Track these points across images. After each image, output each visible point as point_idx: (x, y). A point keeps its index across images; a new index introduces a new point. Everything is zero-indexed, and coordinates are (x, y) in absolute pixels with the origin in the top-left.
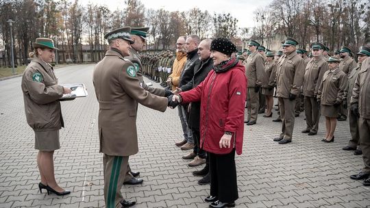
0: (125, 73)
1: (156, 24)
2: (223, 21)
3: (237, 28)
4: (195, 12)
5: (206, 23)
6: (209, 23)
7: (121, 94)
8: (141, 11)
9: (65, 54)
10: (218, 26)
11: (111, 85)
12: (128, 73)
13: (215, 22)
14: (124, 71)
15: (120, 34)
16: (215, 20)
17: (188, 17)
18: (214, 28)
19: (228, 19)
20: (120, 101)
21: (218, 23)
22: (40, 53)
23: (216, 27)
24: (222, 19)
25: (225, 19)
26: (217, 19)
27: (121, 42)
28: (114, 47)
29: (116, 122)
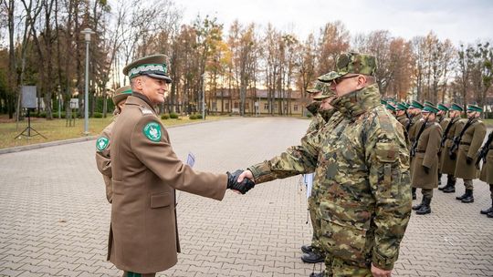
0: (139, 135)
2: (477, 55)
4: (430, 42)
5: (447, 59)
6: (452, 60)
8: (344, 41)
9: (233, 102)
10: (465, 64)
12: (146, 135)
13: (462, 57)
14: (139, 131)
17: (416, 51)
18: (458, 67)
19: (485, 52)
20: (135, 182)
21: (466, 59)
23: (463, 65)
24: (475, 52)
25: (479, 51)
26: (465, 53)
27: (145, 81)
28: (135, 89)
29: (127, 216)
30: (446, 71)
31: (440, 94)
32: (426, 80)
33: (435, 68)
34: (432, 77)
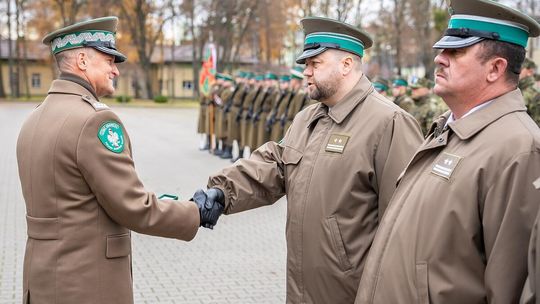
12: (102, 142)
27: (90, 57)
28: (72, 70)
29: (68, 273)
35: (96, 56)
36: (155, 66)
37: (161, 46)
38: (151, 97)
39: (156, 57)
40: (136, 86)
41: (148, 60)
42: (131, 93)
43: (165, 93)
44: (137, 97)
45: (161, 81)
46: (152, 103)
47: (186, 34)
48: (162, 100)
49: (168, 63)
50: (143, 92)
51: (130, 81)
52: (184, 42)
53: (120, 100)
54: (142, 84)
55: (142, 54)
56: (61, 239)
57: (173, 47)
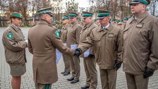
0: (54, 35)
1: (34, 5)
2: (71, 4)
3: (78, 8)
7: (51, 47)
10: (68, 7)
11: (45, 42)
15: (47, 11)
16: (66, 3)
18: (66, 8)
20: (50, 51)
21: (68, 5)
22: (13, 21)
23: (67, 7)
24: (70, 3)
25: (72, 3)
26: (68, 3)
27: (47, 16)
28: (44, 19)
29: (48, 64)
30: (62, 9)
31: (60, 17)
32: (56, 12)
33: (58, 8)
34: (57, 11)
35: (49, 16)
36: (28, 21)
37: (29, 17)
38: (27, 26)
39: (28, 19)
40: (25, 24)
41: (26, 20)
42: (24, 25)
43: (30, 25)
44: (25, 26)
45: (29, 23)
46: (27, 27)
47: (33, 15)
48: (29, 26)
49: (30, 20)
50: (26, 25)
51: (24, 23)
52: (32, 16)
53: (22, 26)
54: (26, 24)
55: (25, 19)
56: (46, 56)
57: (31, 17)
